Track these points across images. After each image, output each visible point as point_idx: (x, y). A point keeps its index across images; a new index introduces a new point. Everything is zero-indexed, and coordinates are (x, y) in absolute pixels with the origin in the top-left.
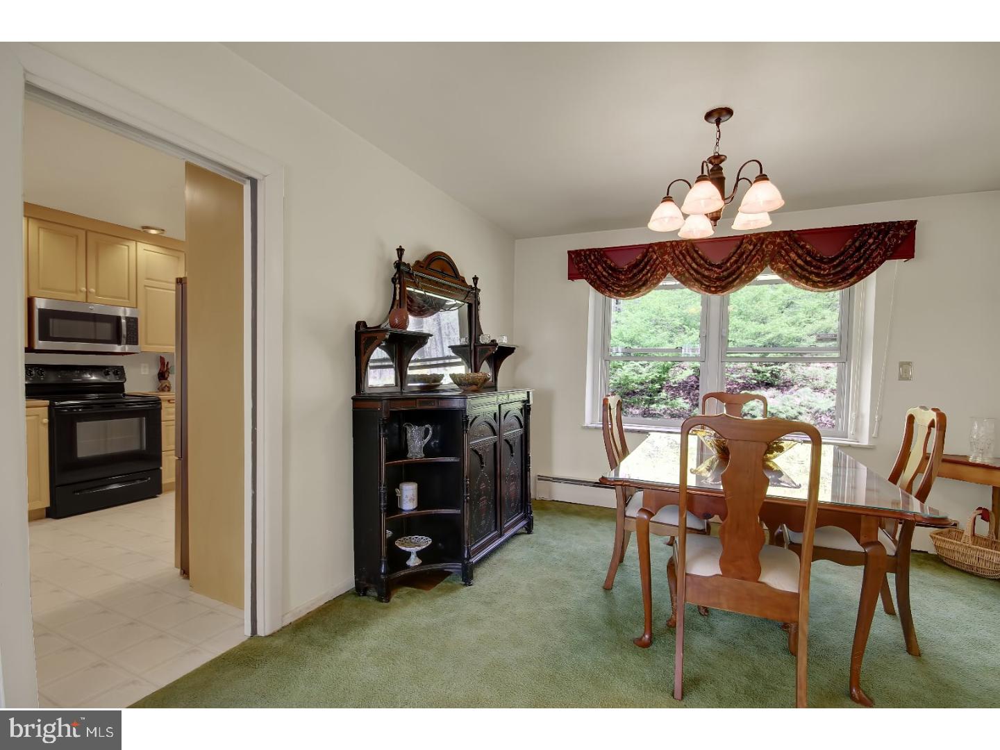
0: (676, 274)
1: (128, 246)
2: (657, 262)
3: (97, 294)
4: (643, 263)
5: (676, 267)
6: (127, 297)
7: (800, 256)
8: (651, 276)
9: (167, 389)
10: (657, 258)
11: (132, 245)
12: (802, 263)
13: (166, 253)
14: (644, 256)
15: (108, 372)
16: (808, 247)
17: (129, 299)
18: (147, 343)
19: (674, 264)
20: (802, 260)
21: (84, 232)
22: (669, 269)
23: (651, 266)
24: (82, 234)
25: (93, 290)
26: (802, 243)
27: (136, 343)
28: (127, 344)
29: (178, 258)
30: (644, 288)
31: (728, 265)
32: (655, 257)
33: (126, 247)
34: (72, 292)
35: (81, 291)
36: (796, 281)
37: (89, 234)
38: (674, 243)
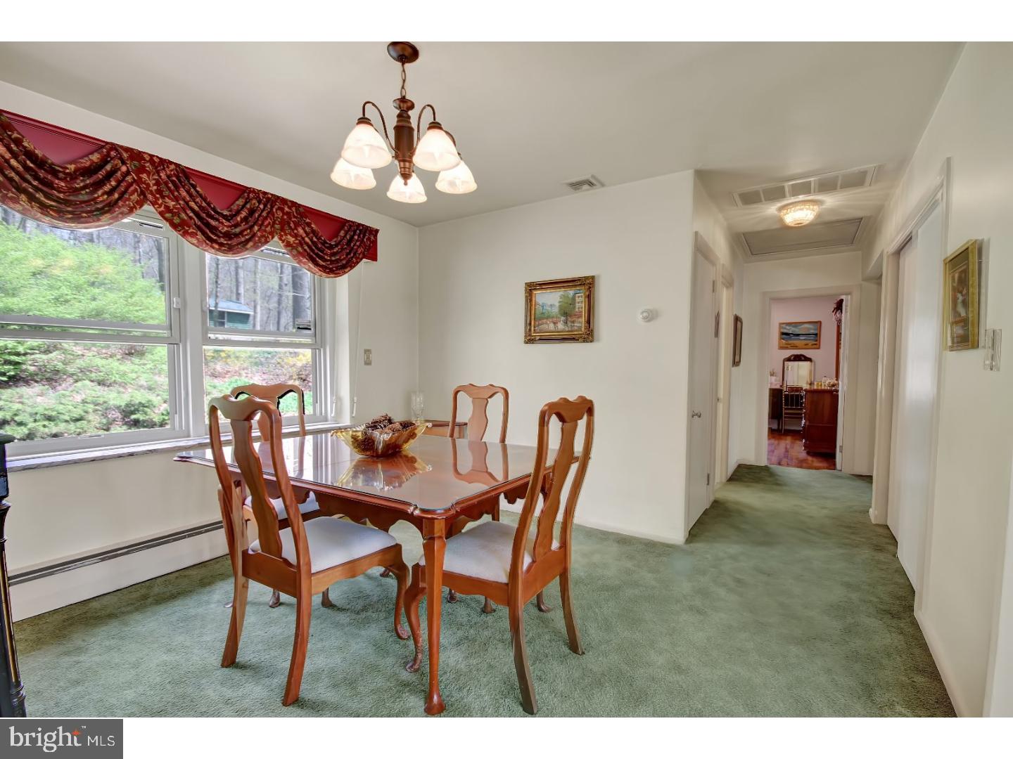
0: (162, 209)
2: (129, 179)
4: (102, 173)
5: (163, 197)
7: (307, 234)
8: (119, 198)
10: (128, 173)
12: (310, 243)
14: (104, 161)
16: (313, 226)
19: (159, 191)
20: (309, 238)
22: (150, 197)
23: (119, 182)
26: (308, 220)
30: (108, 216)
31: (239, 219)
32: (124, 169)
36: (305, 260)
38: (156, 160)
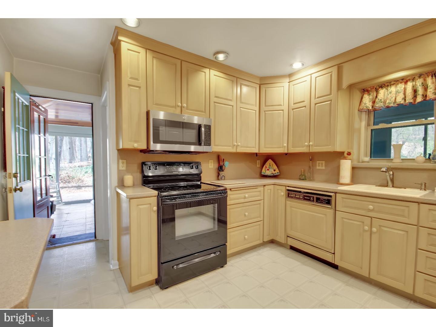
1: (205, 72)
3: (187, 109)
6: (204, 110)
9: (223, 178)
11: (207, 71)
13: (226, 77)
15: (192, 166)
17: (205, 113)
18: (215, 145)
21: (180, 61)
24: (179, 62)
25: (185, 105)
27: (209, 145)
28: (204, 145)
29: (233, 81)
33: (204, 73)
34: (172, 107)
35: (178, 106)
37: (183, 62)
